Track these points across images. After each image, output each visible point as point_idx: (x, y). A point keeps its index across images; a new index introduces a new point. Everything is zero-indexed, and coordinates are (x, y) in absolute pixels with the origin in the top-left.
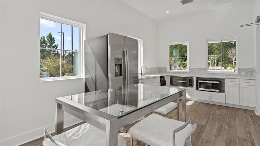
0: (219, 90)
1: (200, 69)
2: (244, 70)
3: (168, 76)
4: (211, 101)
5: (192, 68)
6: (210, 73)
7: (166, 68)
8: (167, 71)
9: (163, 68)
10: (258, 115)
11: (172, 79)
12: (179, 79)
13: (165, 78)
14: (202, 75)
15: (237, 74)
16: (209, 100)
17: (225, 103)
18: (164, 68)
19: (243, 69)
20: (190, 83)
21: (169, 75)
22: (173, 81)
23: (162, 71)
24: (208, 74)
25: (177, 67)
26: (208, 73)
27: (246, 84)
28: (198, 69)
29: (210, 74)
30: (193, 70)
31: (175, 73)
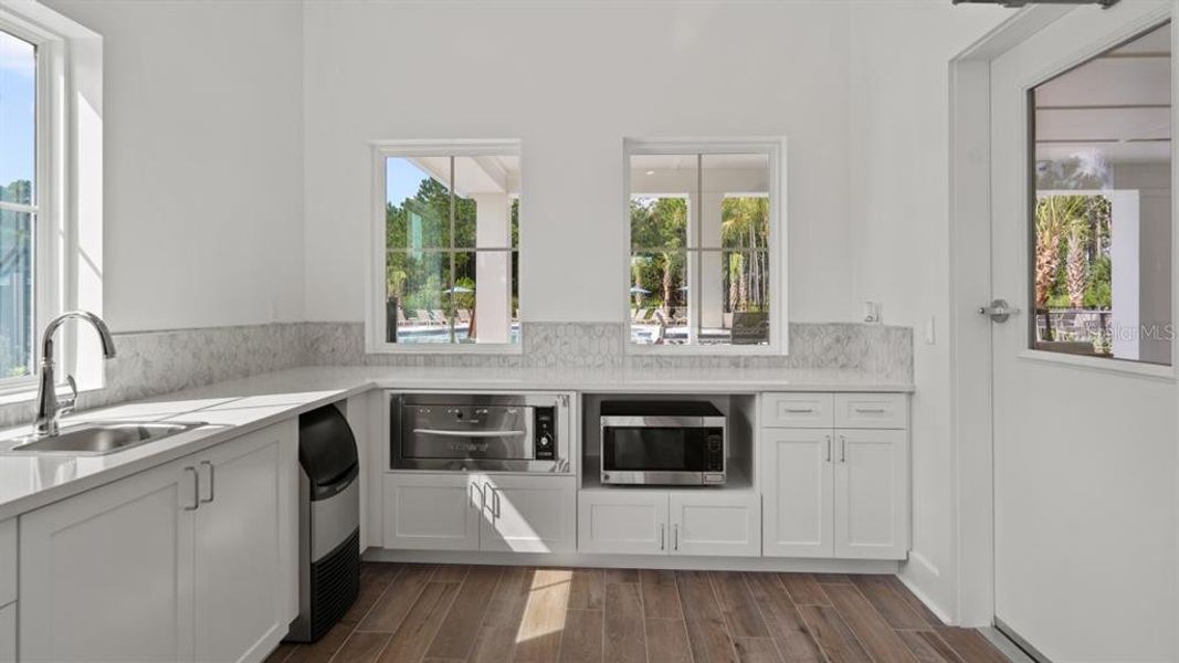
0: (724, 472)
1: (588, 327)
2: (815, 330)
3: (373, 391)
4: (677, 553)
5: (540, 324)
6: (647, 356)
7: (362, 325)
8: (367, 351)
9: (336, 326)
10: (958, 624)
11: (403, 412)
12: (460, 416)
13: (352, 417)
14: (599, 366)
15: (784, 357)
16: (664, 553)
17: (759, 555)
18: (347, 326)
19: (808, 325)
20: (544, 441)
21: (383, 389)
22: (416, 431)
23: (324, 348)
24: (638, 359)
25: (418, 311)
26: (634, 356)
27: (867, 420)
28: (580, 332)
29: (646, 361)
30: (546, 338)
31: (430, 361)
